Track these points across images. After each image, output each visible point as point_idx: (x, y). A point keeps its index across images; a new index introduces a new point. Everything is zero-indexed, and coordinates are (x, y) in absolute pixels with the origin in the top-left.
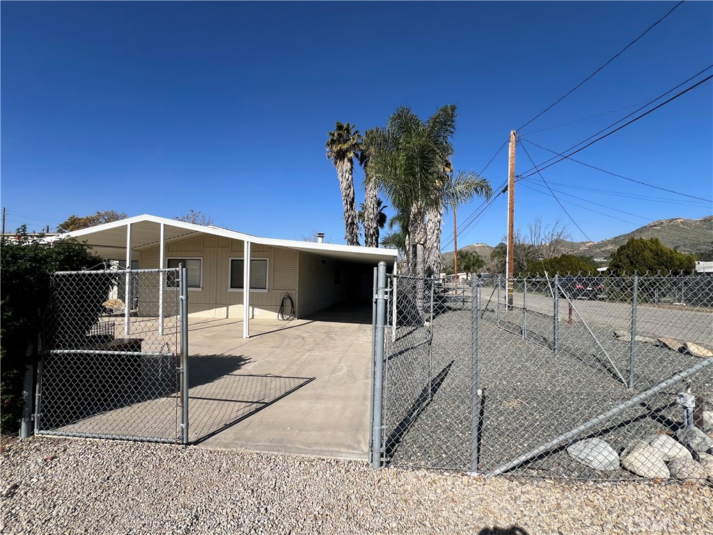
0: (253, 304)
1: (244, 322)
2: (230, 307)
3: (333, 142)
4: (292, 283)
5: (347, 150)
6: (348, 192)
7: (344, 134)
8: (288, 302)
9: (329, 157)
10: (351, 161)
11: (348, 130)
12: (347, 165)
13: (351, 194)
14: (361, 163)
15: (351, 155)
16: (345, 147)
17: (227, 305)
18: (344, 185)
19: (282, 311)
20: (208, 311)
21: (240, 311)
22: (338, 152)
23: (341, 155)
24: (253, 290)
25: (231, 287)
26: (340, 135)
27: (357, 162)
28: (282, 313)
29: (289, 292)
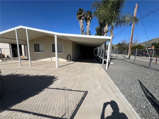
0: (59, 57)
1: (56, 62)
2: (52, 58)
3: (78, 14)
4: (70, 50)
5: (82, 16)
6: (82, 28)
7: (81, 11)
8: (69, 57)
9: (77, 19)
10: (83, 19)
11: (82, 10)
12: (82, 21)
13: (83, 29)
14: (86, 21)
15: (83, 18)
16: (81, 15)
17: (51, 57)
18: (81, 26)
19: (67, 59)
20: (46, 59)
21: (55, 59)
22: (80, 17)
23: (80, 18)
24: (58, 53)
25: (52, 52)
26: (80, 12)
27: (84, 20)
28: (67, 60)
29: (70, 53)
